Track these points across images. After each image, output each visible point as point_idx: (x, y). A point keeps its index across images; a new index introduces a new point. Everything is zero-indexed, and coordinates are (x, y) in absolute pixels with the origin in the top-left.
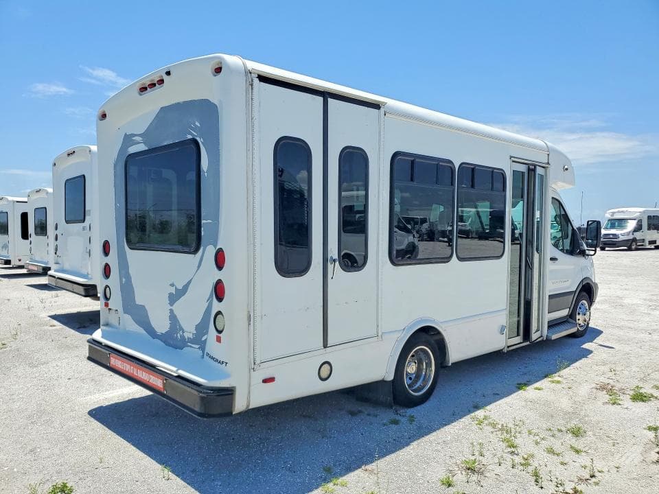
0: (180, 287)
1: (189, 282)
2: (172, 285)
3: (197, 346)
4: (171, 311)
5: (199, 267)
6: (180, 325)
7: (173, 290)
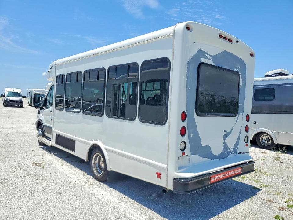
0: (228, 131)
1: (233, 128)
2: (225, 131)
3: (234, 152)
4: (224, 142)
5: (236, 121)
6: (228, 147)
7: (225, 133)
